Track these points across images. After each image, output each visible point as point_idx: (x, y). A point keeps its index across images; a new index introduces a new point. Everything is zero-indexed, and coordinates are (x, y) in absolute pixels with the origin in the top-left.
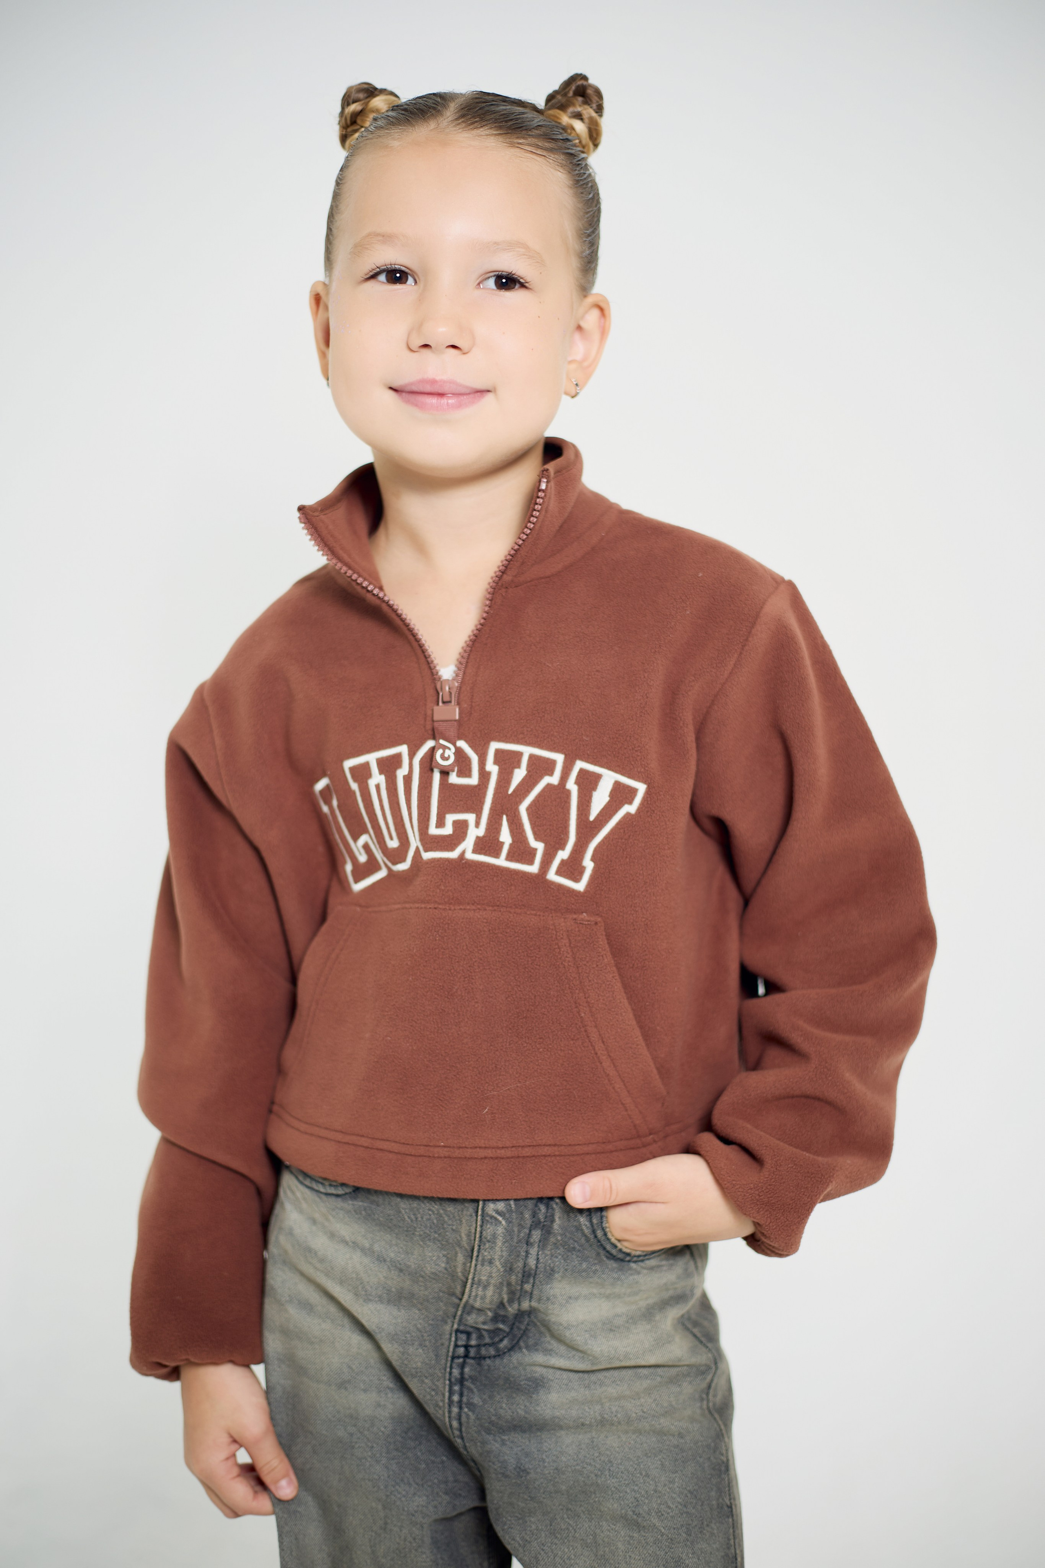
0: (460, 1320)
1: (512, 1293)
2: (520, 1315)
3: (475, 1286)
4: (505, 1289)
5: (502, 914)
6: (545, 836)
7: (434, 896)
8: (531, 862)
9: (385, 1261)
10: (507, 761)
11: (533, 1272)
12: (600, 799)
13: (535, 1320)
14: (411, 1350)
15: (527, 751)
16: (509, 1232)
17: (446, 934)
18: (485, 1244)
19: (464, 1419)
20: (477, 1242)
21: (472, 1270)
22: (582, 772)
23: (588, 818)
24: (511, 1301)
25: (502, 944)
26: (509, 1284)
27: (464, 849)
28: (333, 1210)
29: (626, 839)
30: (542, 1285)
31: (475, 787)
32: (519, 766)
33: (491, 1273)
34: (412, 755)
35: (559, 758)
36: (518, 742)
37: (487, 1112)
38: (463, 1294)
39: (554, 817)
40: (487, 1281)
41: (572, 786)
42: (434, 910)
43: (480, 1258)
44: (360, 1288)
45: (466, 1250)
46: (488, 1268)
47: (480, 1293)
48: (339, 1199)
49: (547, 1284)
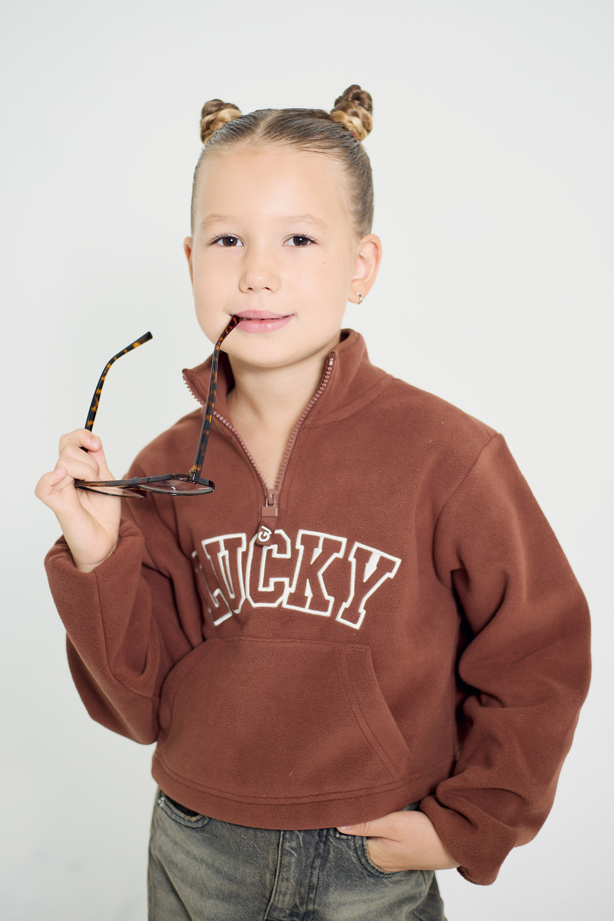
0: (269, 914)
1: (302, 899)
2: (307, 913)
3: (278, 894)
4: (297, 896)
5: (307, 645)
6: (335, 592)
7: (262, 633)
8: (325, 610)
9: (221, 873)
10: (309, 543)
11: (315, 886)
12: (371, 568)
13: (317, 917)
15: (322, 536)
16: (299, 861)
17: (271, 659)
18: (283, 868)
20: (278, 867)
21: (276, 884)
22: (359, 550)
23: (362, 581)
24: (301, 904)
25: (307, 664)
26: (300, 893)
27: (281, 601)
28: (190, 837)
29: (387, 595)
30: (322, 895)
31: (289, 559)
32: (317, 546)
33: (288, 886)
34: (249, 540)
35: (344, 541)
36: (316, 530)
37: (292, 775)
38: (270, 897)
39: (340, 580)
40: (286, 891)
41: (352, 559)
42: (263, 643)
43: (281, 877)
44: (204, 890)
45: (272, 870)
46: (286, 883)
47: (281, 899)
48: (194, 831)
49: (325, 895)
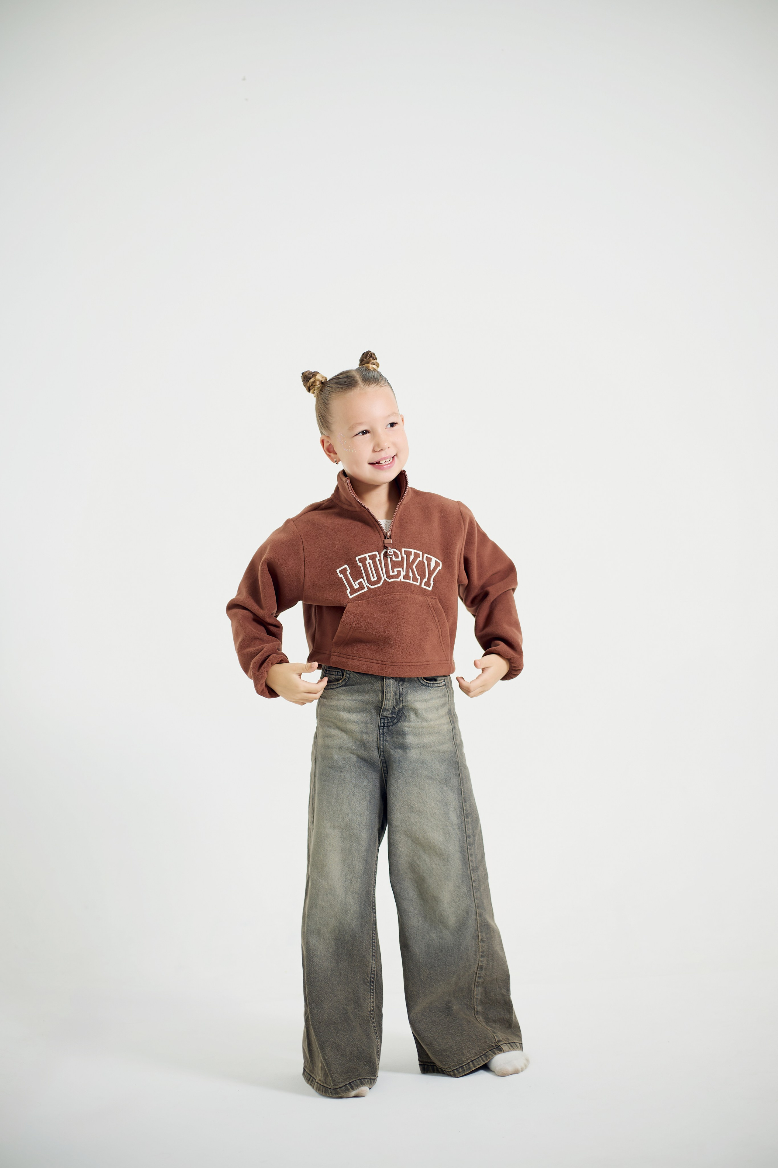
0: (382, 715)
1: (397, 702)
2: (400, 709)
3: (386, 701)
5: (414, 596)
6: (420, 575)
8: (418, 582)
11: (402, 694)
12: (433, 565)
14: (368, 725)
15: (412, 551)
18: (387, 687)
19: (384, 745)
21: (385, 696)
22: (427, 557)
23: (430, 570)
24: (396, 706)
25: (416, 604)
27: (400, 578)
29: (440, 576)
31: (401, 561)
32: (411, 555)
33: (390, 696)
34: (380, 554)
35: (421, 553)
36: (410, 549)
38: (383, 704)
39: (422, 570)
40: (389, 698)
41: (425, 560)
43: (387, 691)
47: (388, 703)
49: (407, 696)
